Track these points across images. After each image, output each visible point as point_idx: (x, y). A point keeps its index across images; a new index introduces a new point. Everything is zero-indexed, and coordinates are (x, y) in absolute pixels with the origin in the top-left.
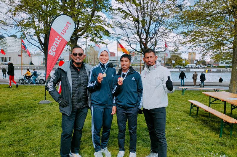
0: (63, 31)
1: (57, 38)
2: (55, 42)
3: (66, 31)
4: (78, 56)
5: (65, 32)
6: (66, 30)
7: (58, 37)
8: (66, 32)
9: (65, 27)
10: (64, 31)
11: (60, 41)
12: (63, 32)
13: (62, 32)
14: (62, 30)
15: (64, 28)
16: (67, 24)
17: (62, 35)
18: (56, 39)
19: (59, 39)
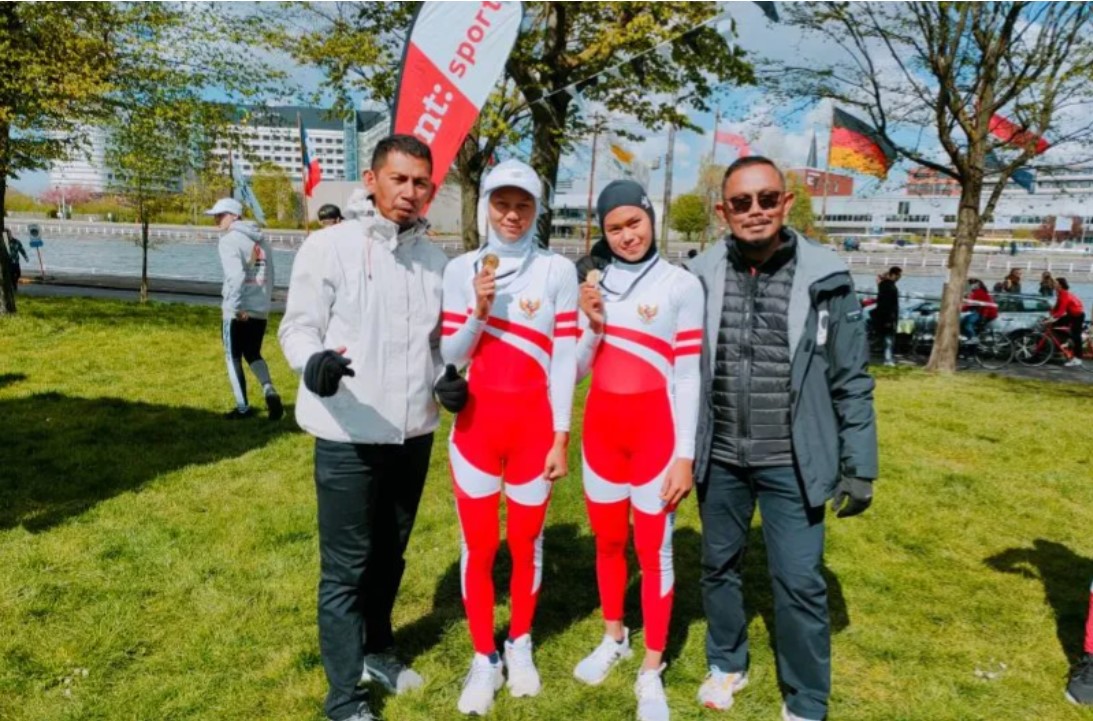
0: (460, 52)
1: (433, 97)
2: (425, 118)
3: (472, 51)
4: (755, 208)
5: (470, 59)
6: (474, 44)
7: (438, 88)
8: (474, 58)
9: (470, 32)
10: (466, 51)
11: (442, 110)
12: (460, 60)
13: (454, 62)
14: (457, 48)
15: (465, 33)
16: (481, 12)
17: (453, 78)
18: (429, 102)
19: (440, 100)
